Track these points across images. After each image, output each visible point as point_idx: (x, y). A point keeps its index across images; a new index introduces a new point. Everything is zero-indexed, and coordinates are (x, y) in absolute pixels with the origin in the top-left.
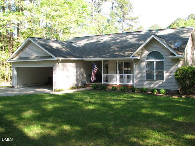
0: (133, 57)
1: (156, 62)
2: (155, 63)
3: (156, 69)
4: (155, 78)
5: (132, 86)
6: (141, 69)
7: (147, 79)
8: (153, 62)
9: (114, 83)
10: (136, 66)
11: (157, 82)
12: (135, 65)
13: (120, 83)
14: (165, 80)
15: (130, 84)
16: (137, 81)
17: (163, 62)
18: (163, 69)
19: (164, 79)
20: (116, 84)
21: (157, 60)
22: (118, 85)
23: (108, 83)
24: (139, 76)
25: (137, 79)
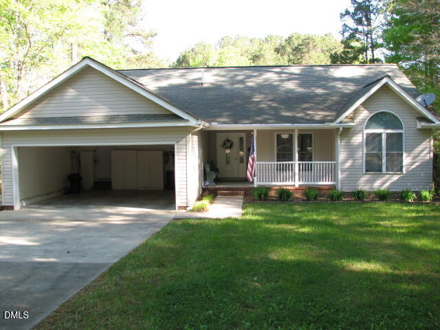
0: (341, 122)
1: (387, 134)
2: (384, 137)
3: (387, 150)
4: (384, 168)
5: (333, 187)
6: (352, 151)
7: (367, 171)
8: (380, 135)
9: (287, 183)
10: (343, 144)
11: (388, 176)
12: (341, 140)
13: (301, 183)
14: (404, 172)
15: (327, 183)
16: (343, 176)
17: (401, 134)
18: (402, 150)
19: (404, 169)
20: (291, 186)
21: (389, 131)
22: (297, 186)
23: (270, 183)
24: (348, 164)
25: (343, 171)
